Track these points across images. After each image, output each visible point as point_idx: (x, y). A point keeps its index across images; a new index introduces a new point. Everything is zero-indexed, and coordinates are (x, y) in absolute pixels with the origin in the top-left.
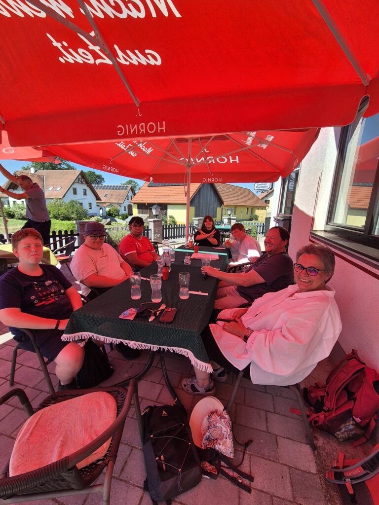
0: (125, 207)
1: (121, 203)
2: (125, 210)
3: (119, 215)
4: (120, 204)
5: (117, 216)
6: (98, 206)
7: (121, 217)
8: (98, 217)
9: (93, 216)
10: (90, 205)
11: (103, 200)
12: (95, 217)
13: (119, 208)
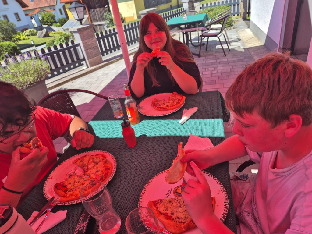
0: (60, 10)
1: (54, 6)
2: (61, 14)
3: (56, 22)
4: (52, 7)
5: (54, 24)
6: (26, 15)
7: (58, 24)
8: (32, 30)
9: (26, 29)
10: (17, 15)
11: (31, 6)
12: (28, 31)
13: (53, 13)
